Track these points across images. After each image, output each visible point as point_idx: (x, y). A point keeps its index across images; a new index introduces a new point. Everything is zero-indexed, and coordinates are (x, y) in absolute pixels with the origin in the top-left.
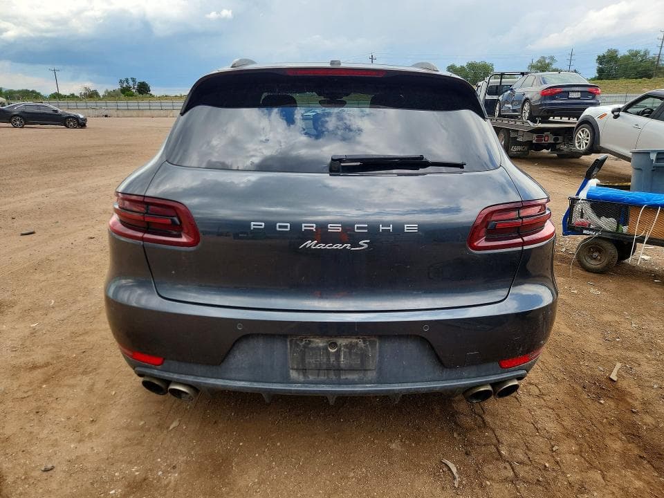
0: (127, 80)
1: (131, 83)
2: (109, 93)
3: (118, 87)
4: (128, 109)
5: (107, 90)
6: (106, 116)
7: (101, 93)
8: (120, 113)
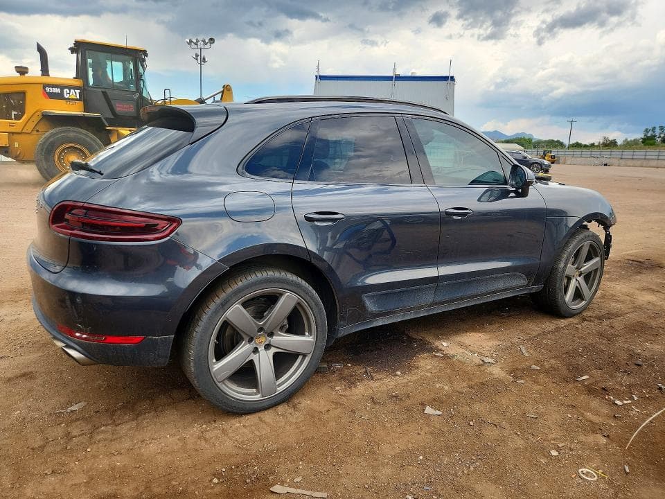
0: (654, 129)
1: (658, 132)
2: (628, 143)
3: (639, 136)
4: (633, 159)
5: (626, 139)
6: (606, 165)
7: (619, 142)
8: (623, 162)
